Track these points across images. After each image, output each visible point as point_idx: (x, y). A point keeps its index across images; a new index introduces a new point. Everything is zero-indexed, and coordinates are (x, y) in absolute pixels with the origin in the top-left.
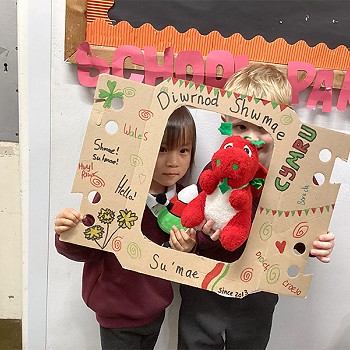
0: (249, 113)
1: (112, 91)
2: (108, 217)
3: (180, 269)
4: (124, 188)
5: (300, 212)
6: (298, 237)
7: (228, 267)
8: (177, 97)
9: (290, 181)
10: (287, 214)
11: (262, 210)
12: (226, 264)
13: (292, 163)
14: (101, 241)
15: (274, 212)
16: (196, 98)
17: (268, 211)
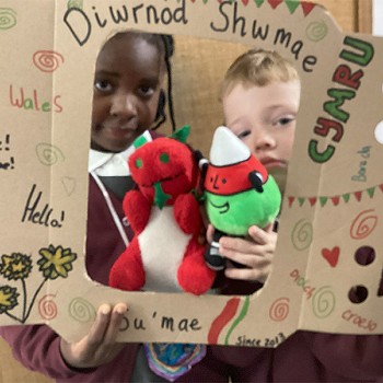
0: (249, 29)
2: (19, 267)
3: (168, 322)
4: (39, 209)
5: (358, 195)
6: (360, 236)
7: (247, 303)
8: (105, 15)
9: (334, 144)
10: (336, 201)
11: (291, 199)
12: (243, 298)
13: (333, 110)
14: (17, 311)
15: (313, 201)
16: (142, 13)
17: (302, 201)
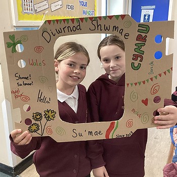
0: (103, 28)
1: (13, 41)
2: (38, 117)
3: (90, 133)
4: (42, 98)
5: (152, 79)
6: (154, 93)
7: (118, 123)
8: (55, 32)
9: (140, 63)
10: (144, 82)
11: (128, 84)
12: (116, 121)
13: (139, 51)
15: (136, 84)
16: (66, 29)
17: (132, 84)
